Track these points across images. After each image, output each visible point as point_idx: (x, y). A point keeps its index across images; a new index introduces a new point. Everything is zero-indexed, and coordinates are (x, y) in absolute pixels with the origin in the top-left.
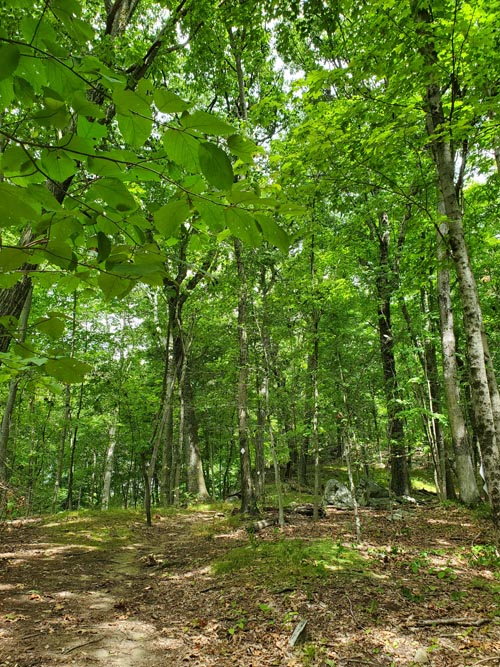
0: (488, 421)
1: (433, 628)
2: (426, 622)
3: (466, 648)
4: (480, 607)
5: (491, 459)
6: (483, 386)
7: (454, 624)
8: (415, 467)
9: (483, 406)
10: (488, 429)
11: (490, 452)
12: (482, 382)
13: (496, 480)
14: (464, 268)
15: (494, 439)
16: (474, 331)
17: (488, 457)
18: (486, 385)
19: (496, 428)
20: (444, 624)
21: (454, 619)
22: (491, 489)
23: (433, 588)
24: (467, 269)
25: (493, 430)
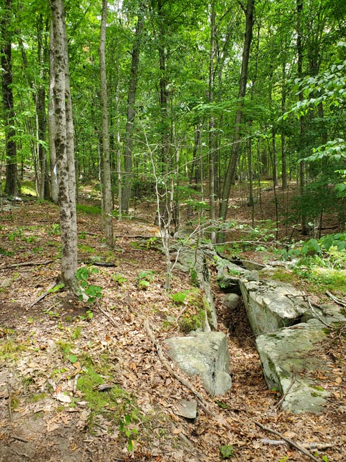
0: (63, 137)
1: (17, 268)
2: (13, 265)
3: (36, 276)
4: (49, 254)
5: (62, 163)
6: (62, 112)
7: (30, 265)
8: (25, 179)
9: (61, 126)
10: (62, 143)
11: (61, 158)
12: (62, 110)
13: (63, 176)
14: (58, 18)
15: (65, 149)
16: (60, 71)
17: (60, 161)
18: (64, 112)
19: (68, 143)
20: (24, 266)
21: (32, 262)
22: (60, 181)
23: (21, 247)
24: (60, 19)
25: (65, 144)
